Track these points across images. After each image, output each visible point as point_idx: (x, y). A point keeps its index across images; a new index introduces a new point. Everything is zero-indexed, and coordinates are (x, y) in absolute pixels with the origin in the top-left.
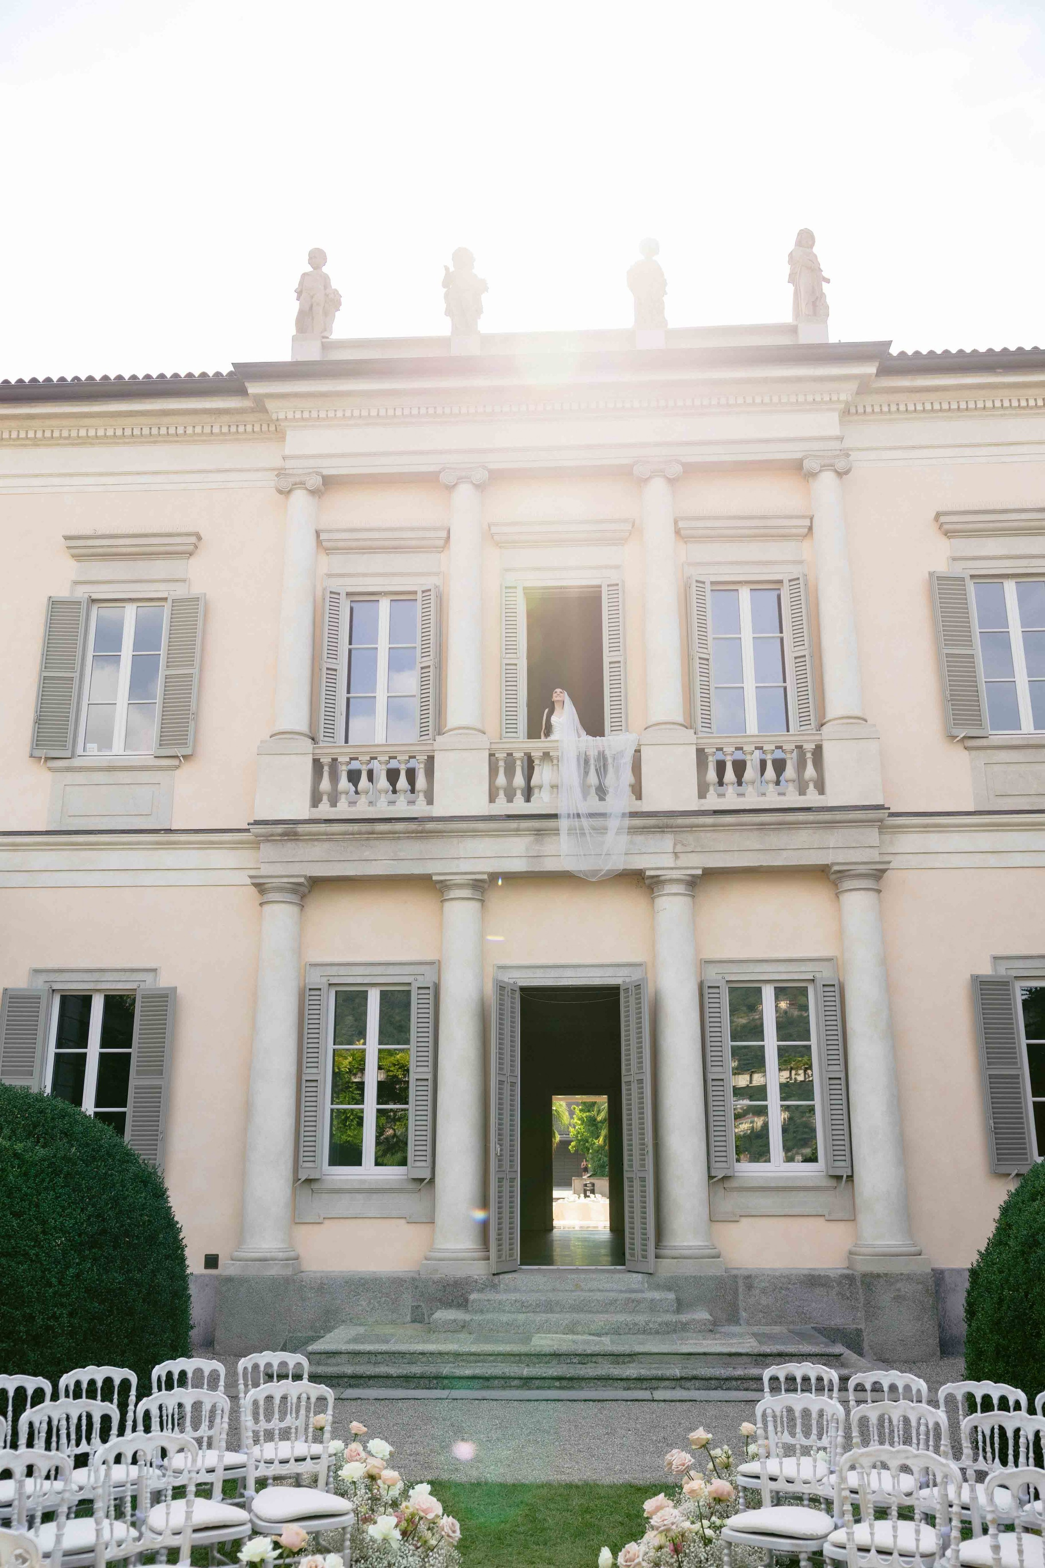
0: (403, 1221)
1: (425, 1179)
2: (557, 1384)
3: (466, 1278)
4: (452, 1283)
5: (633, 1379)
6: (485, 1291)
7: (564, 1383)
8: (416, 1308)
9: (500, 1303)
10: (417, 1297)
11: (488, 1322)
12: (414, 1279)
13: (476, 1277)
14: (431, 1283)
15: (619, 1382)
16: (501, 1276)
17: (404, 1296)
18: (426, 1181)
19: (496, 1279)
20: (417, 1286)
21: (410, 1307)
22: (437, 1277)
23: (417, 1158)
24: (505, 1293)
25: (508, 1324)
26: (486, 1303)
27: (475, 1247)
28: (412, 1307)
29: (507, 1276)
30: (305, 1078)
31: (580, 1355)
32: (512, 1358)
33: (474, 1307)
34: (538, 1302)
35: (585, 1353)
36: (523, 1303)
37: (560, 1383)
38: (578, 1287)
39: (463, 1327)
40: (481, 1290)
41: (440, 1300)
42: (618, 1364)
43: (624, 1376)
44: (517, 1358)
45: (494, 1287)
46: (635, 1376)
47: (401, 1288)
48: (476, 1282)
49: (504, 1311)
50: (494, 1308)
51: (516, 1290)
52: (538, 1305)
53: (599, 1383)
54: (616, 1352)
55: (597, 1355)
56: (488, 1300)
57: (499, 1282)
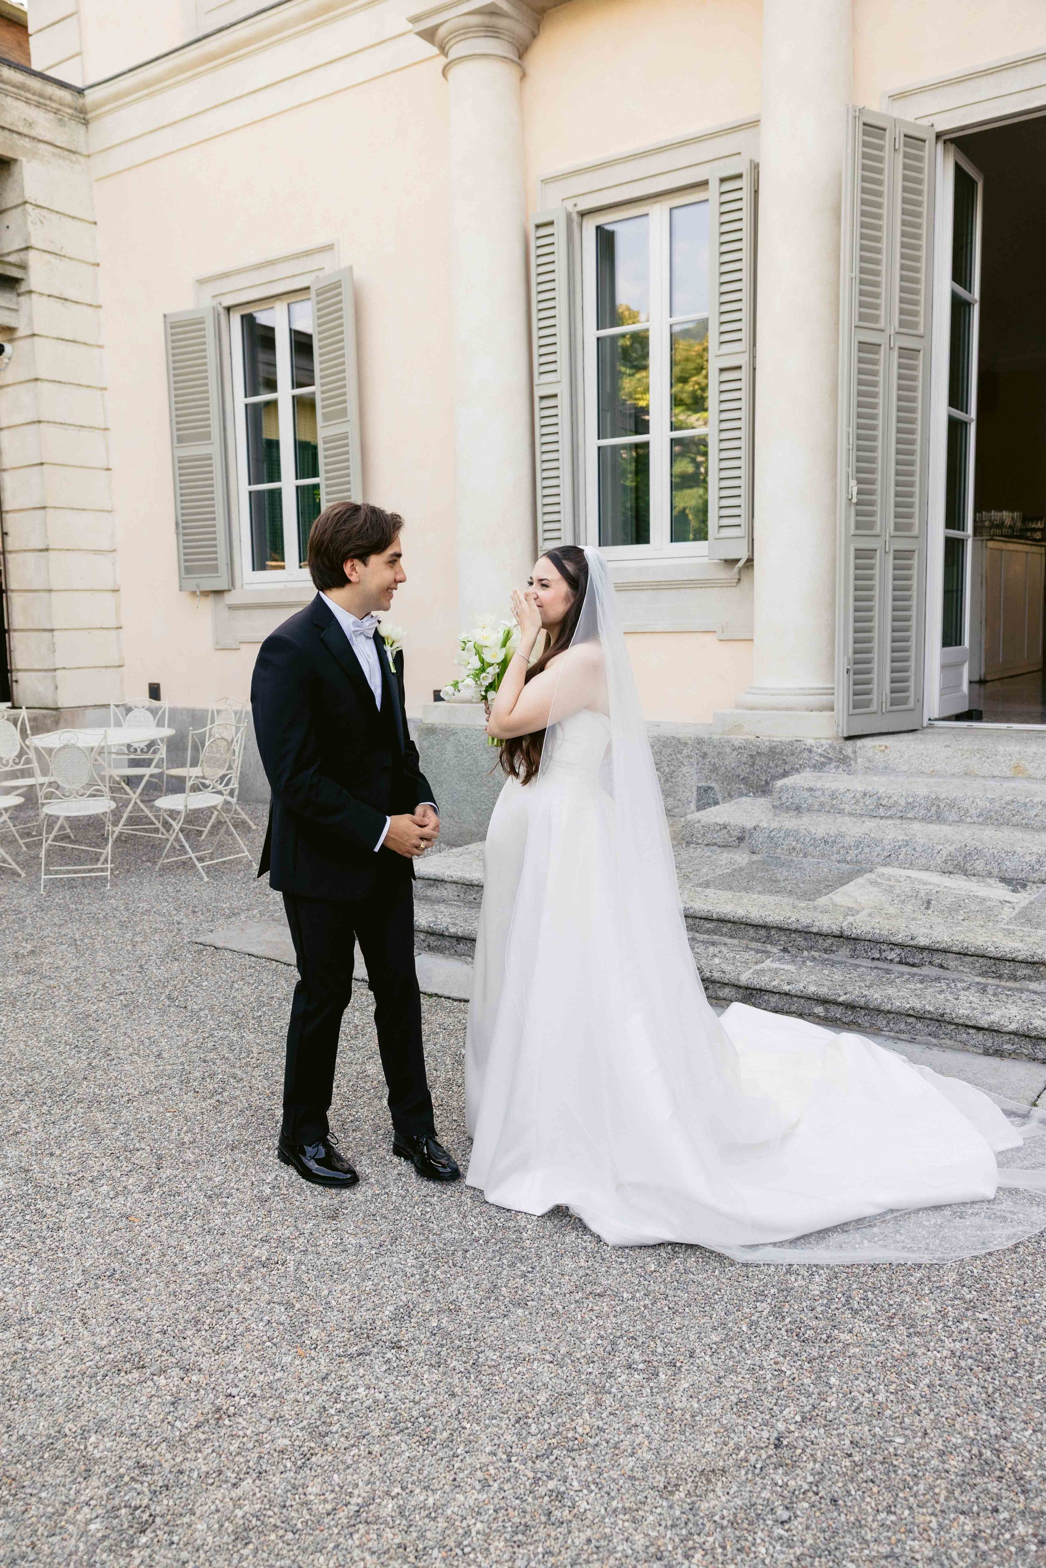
0: (709, 638)
1: (738, 560)
2: (819, 1010)
3: (791, 743)
4: (766, 750)
5: (1010, 1033)
6: (826, 769)
7: (837, 1012)
8: (705, 791)
9: (833, 796)
10: (706, 772)
11: (787, 835)
12: (700, 742)
13: (810, 742)
14: (728, 750)
15: (971, 1031)
16: (859, 743)
17: (684, 770)
18: (741, 564)
19: (849, 746)
20: (705, 754)
21: (694, 789)
22: (738, 739)
23: (725, 522)
24: (865, 773)
25: (826, 842)
26: (806, 794)
27: (816, 685)
28: (699, 788)
29: (867, 742)
30: (538, 392)
31: (901, 946)
32: (752, 932)
33: (784, 799)
34: (910, 800)
35: (912, 943)
36: (879, 798)
37: (827, 1010)
38: (1018, 772)
39: (741, 839)
40: (819, 767)
41: (745, 780)
42: (1000, 977)
43: (984, 1022)
44: (763, 932)
45: (844, 761)
46: (1013, 1027)
47: (679, 756)
48: (810, 751)
49: (841, 812)
50: (822, 804)
51: (887, 770)
52: (910, 806)
53: (919, 1025)
54: (992, 951)
55: (945, 951)
56: (811, 789)
57: (855, 752)
